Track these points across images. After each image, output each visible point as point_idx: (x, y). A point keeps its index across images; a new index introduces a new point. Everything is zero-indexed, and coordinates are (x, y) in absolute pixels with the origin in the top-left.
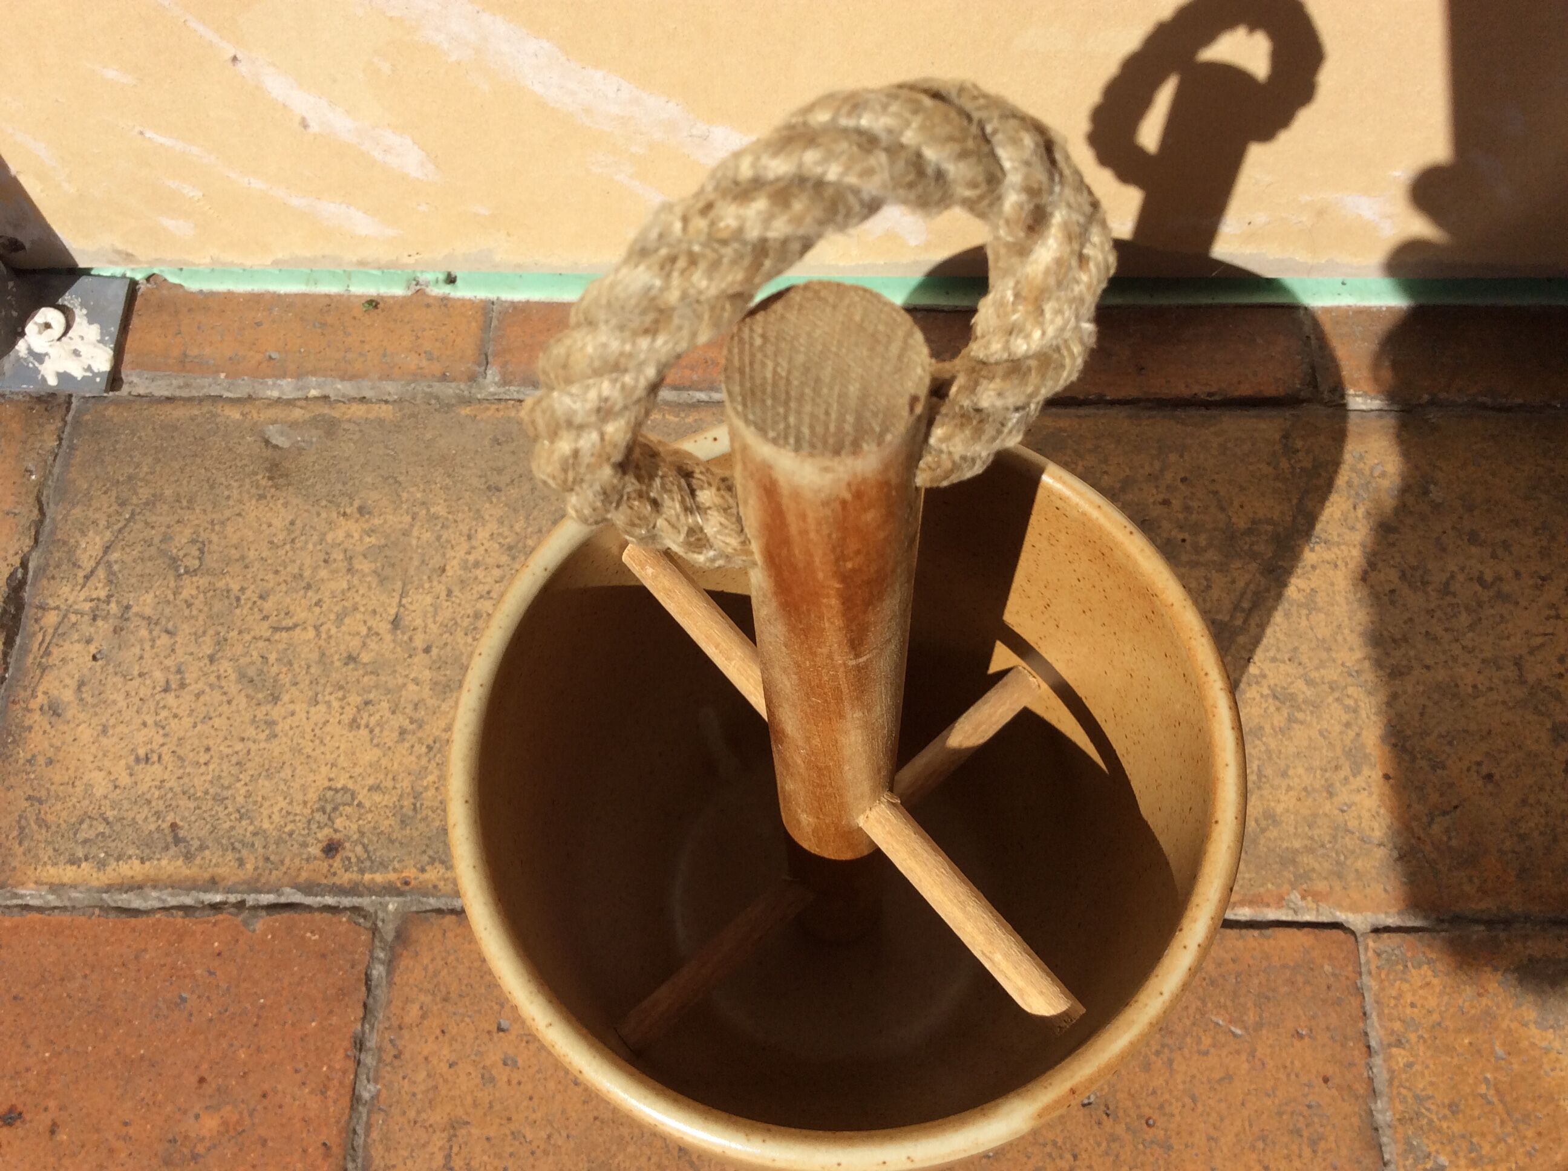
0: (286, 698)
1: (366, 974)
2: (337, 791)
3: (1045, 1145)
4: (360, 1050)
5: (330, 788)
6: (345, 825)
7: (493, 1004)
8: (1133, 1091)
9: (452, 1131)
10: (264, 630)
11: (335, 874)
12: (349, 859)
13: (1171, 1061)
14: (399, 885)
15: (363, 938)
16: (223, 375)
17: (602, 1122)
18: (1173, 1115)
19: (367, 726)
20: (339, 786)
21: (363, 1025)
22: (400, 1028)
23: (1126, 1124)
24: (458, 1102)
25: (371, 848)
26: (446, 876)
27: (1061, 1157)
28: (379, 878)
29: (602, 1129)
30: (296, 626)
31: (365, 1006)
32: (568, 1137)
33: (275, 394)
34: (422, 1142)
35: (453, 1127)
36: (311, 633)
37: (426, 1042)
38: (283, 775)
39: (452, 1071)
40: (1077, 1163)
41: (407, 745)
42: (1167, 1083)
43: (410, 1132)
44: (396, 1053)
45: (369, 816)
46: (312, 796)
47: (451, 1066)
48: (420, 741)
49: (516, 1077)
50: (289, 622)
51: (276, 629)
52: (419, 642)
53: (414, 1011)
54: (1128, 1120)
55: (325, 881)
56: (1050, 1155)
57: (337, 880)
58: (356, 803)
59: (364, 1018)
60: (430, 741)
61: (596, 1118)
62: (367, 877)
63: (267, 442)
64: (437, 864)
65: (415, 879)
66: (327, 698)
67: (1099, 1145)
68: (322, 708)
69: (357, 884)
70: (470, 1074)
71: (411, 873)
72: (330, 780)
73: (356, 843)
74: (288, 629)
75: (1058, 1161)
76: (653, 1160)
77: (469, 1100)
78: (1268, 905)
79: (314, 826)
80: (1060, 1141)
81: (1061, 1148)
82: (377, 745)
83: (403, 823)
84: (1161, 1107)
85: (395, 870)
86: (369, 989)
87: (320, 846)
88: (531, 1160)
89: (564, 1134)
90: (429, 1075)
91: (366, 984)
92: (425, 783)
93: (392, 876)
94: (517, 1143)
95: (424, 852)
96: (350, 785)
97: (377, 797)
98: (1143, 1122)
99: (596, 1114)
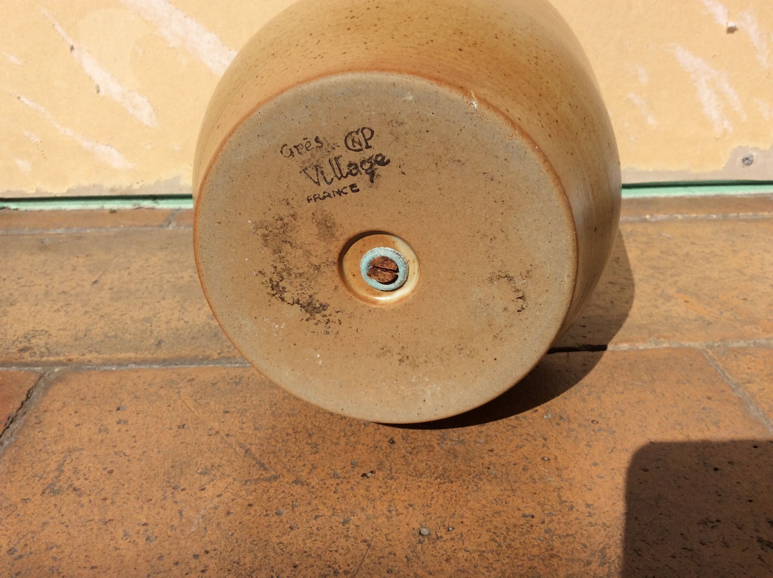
0: (18, 305)
1: (29, 391)
2: (37, 331)
3: (521, 435)
4: (11, 422)
5: (33, 331)
6: (39, 342)
7: (117, 400)
8: (577, 410)
9: (68, 454)
10: (15, 287)
11: (23, 358)
12: (35, 353)
13: (599, 398)
14: (65, 361)
15: (32, 378)
16: (27, 228)
17: (188, 444)
18: (609, 418)
19: (65, 311)
20: (39, 329)
21: (17, 411)
22: (45, 411)
23: (578, 424)
24: (78, 440)
25: (51, 348)
26: (98, 357)
27: (535, 440)
28: (52, 359)
29: (187, 447)
30: (34, 285)
31: (22, 404)
32: (159, 452)
33: (53, 233)
34: (43, 459)
35: (70, 452)
36: (43, 287)
37: (62, 416)
38: (5, 327)
39: (77, 427)
40: (548, 442)
41: (87, 316)
42: (600, 406)
43: (34, 455)
44: (38, 421)
45: (54, 339)
46: (20, 333)
47: (76, 426)
48: (97, 315)
49: (125, 428)
50: (32, 284)
51: (22, 286)
52: (107, 287)
53: (59, 404)
54: (578, 422)
55: (15, 361)
56: (527, 440)
57: (23, 361)
58: (48, 334)
59: (20, 408)
60: (103, 314)
61: (182, 443)
62: (44, 359)
63: (42, 243)
64: (93, 353)
65: (77, 358)
66: (44, 303)
67: (561, 433)
68: (39, 307)
69: (36, 362)
70: (90, 428)
71: (75, 356)
72: (34, 328)
73: (42, 347)
74: (29, 286)
75: (533, 442)
76: (224, 458)
77: (86, 439)
78: (637, 342)
79: (16, 343)
80: (532, 433)
81: (533, 436)
82: (69, 317)
83: (76, 340)
84: (600, 415)
85: (64, 355)
86: (28, 397)
87: (18, 349)
88: (127, 463)
89: (156, 451)
90: (59, 430)
91: (27, 395)
92: (95, 327)
93: (62, 358)
94: (118, 456)
95: (87, 349)
96: (47, 329)
97: (62, 332)
98: (590, 422)
99: (183, 441)
